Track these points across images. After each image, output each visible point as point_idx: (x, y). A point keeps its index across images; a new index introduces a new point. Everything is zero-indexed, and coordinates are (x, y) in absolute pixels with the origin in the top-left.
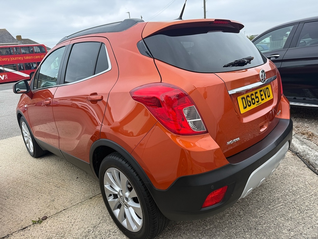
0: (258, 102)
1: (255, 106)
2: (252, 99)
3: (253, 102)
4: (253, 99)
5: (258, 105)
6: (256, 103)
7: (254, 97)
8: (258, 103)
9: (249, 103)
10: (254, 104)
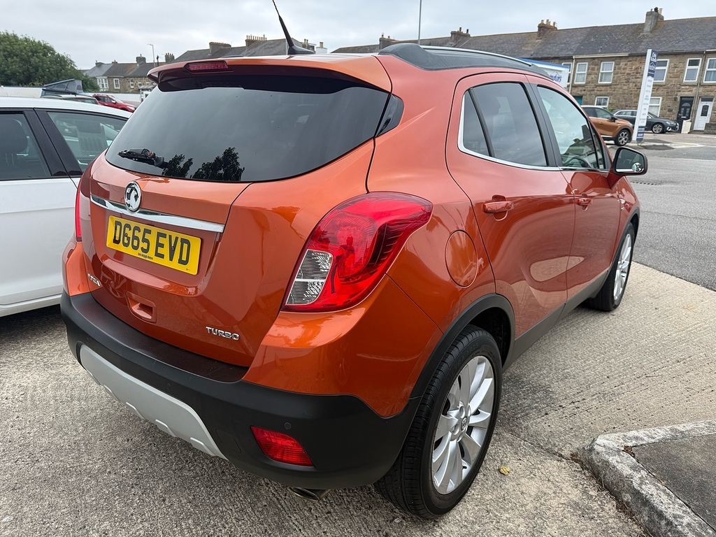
0: (144, 250)
1: (135, 253)
2: (135, 238)
3: (135, 244)
4: (137, 238)
5: (143, 258)
6: (139, 250)
7: (140, 235)
8: (144, 254)
9: (126, 238)
10: (135, 248)
